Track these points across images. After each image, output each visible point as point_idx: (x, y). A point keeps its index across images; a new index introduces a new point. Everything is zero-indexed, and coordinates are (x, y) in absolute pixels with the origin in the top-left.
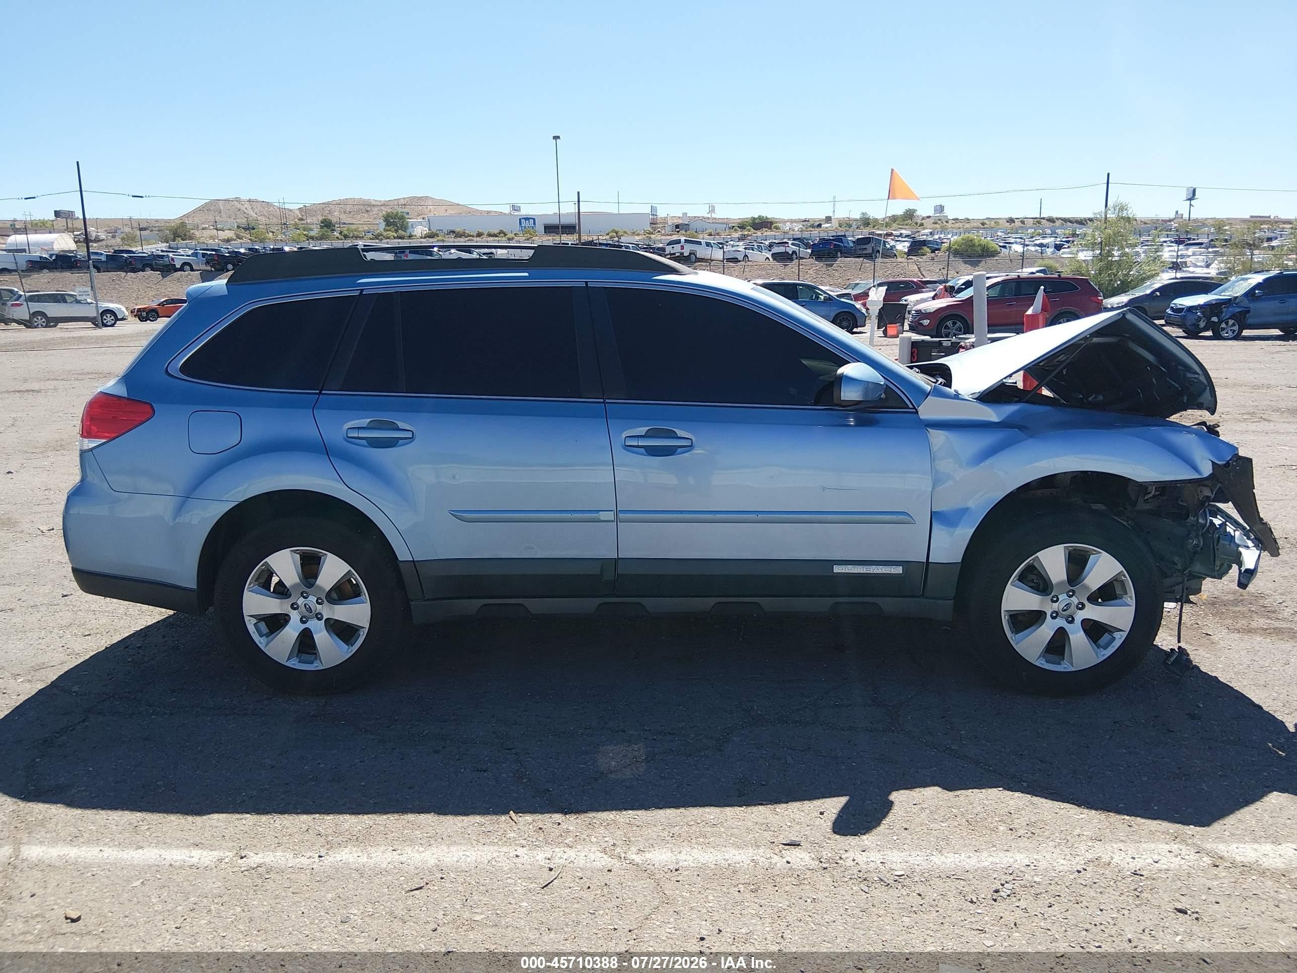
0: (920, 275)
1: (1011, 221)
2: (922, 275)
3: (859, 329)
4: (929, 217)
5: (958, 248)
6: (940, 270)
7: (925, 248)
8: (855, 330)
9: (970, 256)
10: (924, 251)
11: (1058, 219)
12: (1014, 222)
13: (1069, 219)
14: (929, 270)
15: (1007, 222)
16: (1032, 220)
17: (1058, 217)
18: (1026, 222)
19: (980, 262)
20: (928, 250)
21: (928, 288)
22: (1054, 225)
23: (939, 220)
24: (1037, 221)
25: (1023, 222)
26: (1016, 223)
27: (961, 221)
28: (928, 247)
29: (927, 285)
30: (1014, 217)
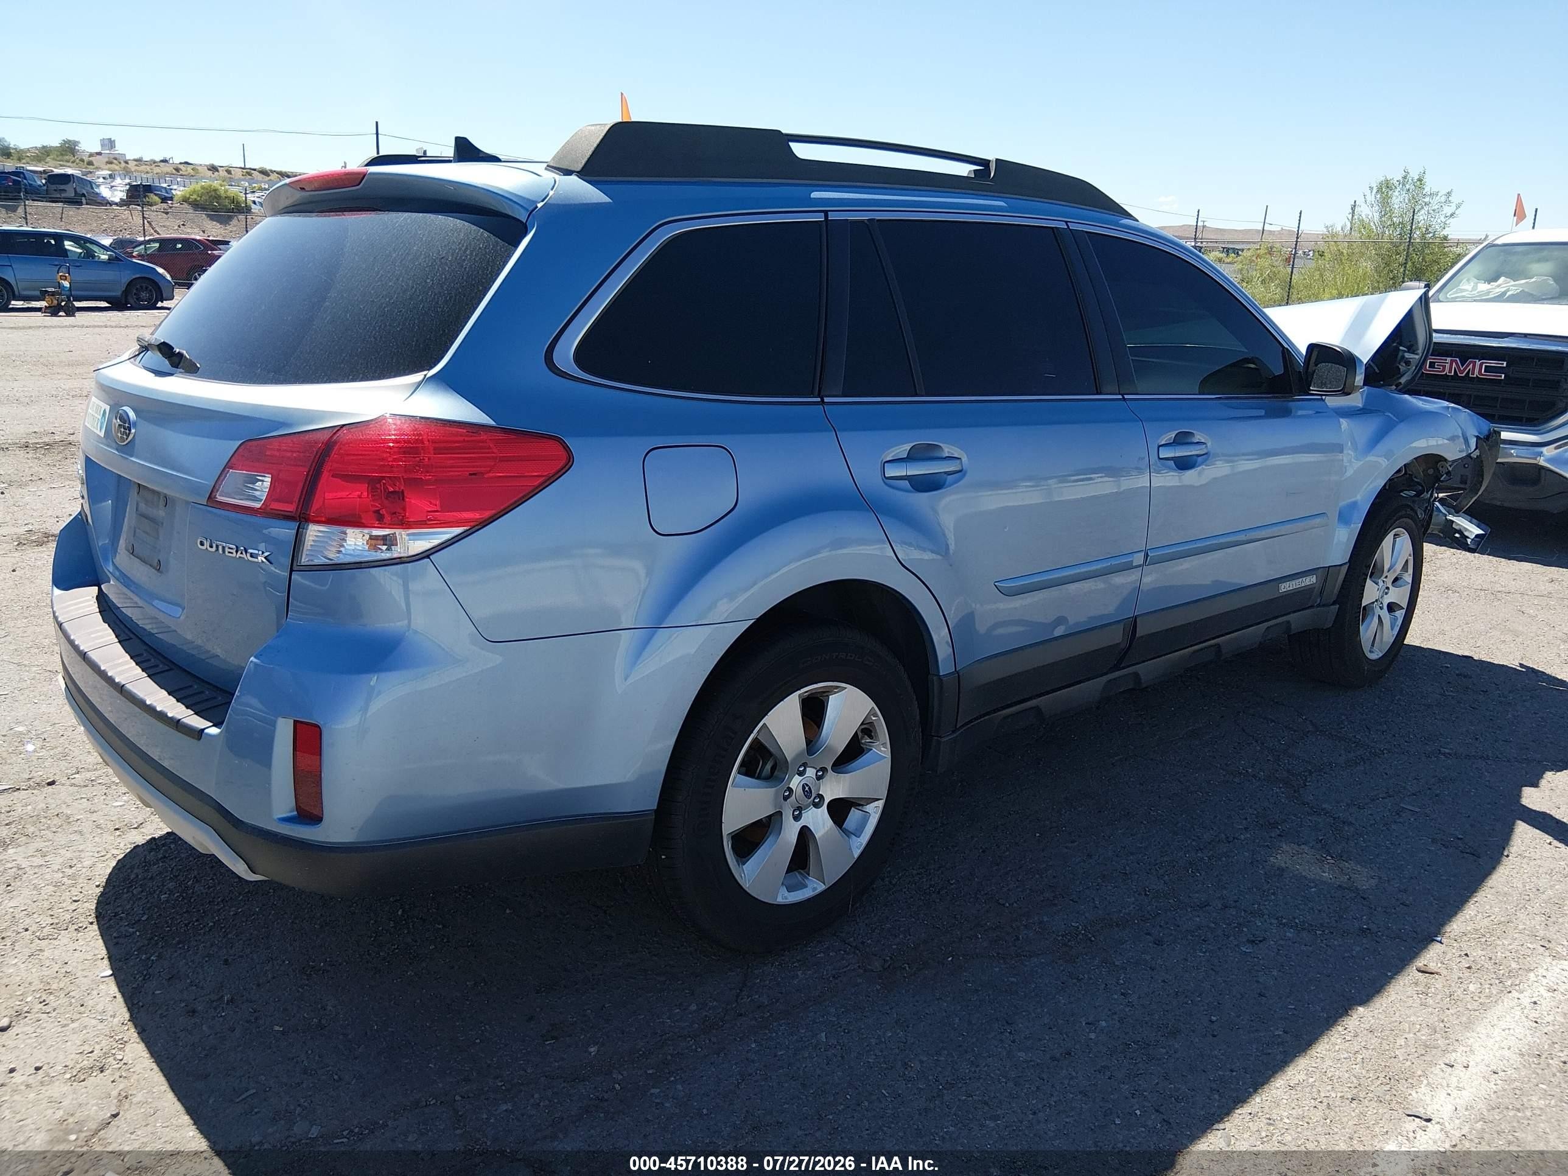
0: (152, 231)
1: (213, 169)
2: (155, 231)
3: (166, 304)
4: (99, 154)
5: (199, 199)
6: (179, 226)
7: (152, 195)
8: (160, 304)
9: (205, 208)
10: (150, 200)
11: (272, 172)
12: (218, 171)
13: (286, 173)
14: (164, 226)
15: (209, 169)
16: (240, 170)
17: (274, 169)
18: (233, 172)
19: (230, 218)
20: (157, 199)
21: (220, 250)
22: (269, 178)
23: (116, 159)
24: (247, 172)
25: (229, 172)
26: (221, 172)
27: (146, 163)
28: (156, 195)
29: (220, 246)
30: (217, 164)
